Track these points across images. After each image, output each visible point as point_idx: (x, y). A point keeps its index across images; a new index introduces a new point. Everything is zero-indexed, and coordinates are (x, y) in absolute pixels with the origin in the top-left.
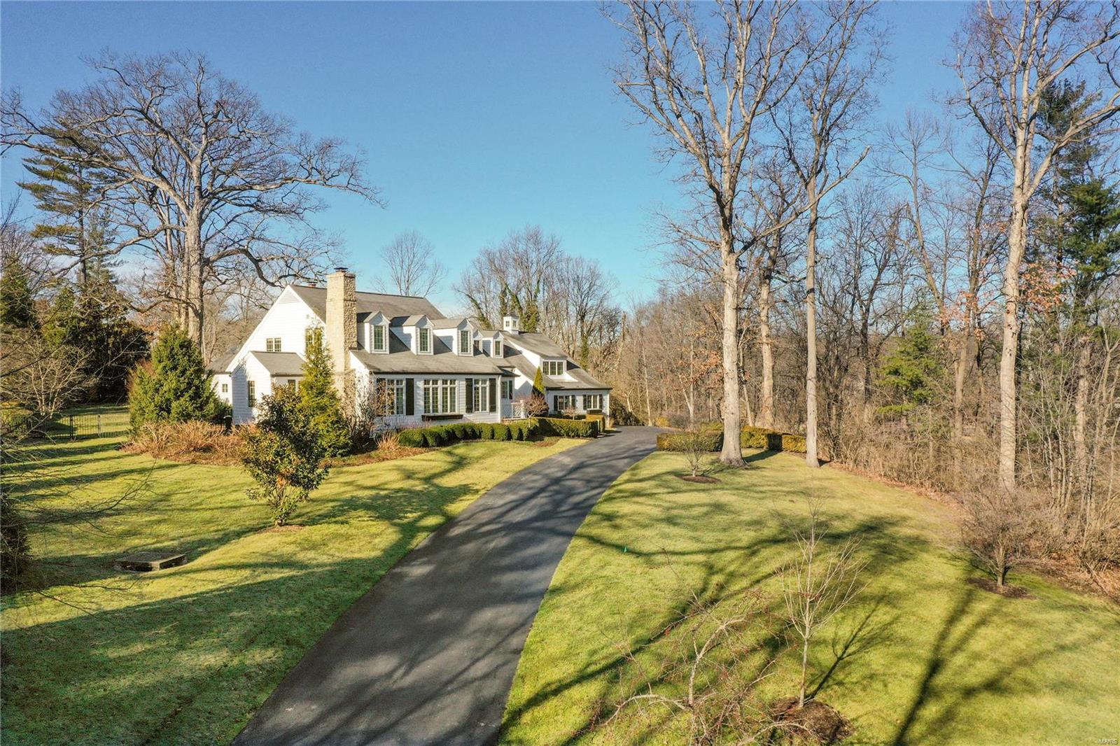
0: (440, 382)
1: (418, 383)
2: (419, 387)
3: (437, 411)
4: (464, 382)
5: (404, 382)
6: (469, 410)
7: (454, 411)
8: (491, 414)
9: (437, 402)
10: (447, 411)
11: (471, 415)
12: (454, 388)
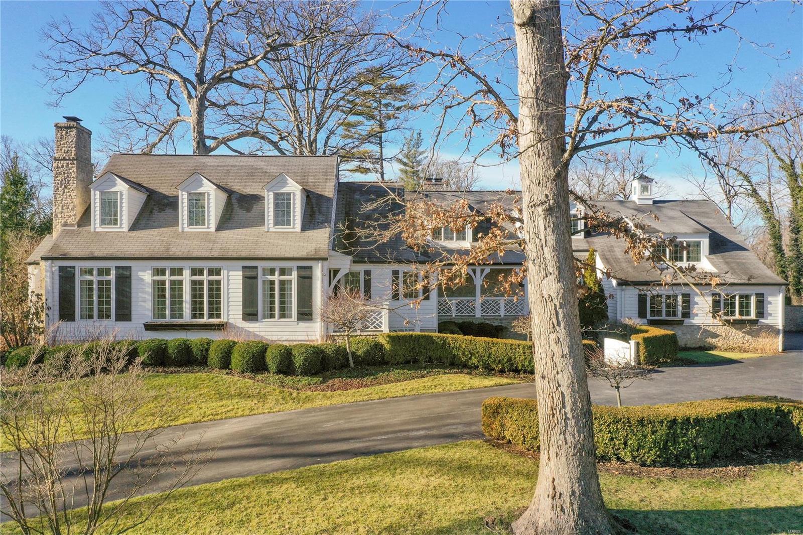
0: (187, 273)
1: (140, 273)
2: (142, 280)
3: (181, 316)
4: (241, 273)
5: (113, 272)
6: (250, 315)
7: (219, 316)
8: (302, 324)
9: (181, 303)
10: (202, 316)
11: (256, 325)
12: (218, 282)
